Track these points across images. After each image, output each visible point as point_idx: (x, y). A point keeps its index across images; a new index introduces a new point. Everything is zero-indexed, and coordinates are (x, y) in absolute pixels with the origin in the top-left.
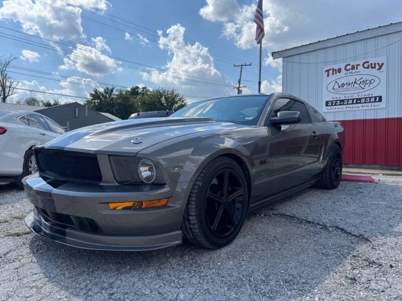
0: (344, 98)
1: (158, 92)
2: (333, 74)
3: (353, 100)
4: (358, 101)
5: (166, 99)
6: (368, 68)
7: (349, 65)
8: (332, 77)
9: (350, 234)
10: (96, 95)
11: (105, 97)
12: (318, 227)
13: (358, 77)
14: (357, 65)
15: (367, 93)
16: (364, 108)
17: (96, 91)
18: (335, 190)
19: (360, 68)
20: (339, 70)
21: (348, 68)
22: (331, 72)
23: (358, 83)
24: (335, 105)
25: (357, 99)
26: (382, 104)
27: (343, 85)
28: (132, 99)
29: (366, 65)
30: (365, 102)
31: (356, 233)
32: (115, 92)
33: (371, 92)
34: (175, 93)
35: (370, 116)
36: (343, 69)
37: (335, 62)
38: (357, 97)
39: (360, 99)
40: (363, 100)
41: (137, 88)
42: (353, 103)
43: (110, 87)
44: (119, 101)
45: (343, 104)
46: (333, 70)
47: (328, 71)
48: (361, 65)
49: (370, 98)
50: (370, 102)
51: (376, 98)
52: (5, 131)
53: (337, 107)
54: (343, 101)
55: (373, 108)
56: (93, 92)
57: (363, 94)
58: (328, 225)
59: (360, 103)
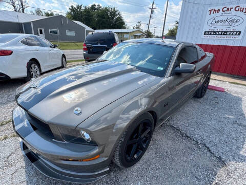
0: (217, 31)
1: (106, 8)
2: (214, 13)
3: (222, 32)
4: (225, 33)
5: (110, 13)
6: (238, 11)
7: (226, 7)
8: (213, 15)
9: (213, 154)
10: (72, 9)
11: (77, 11)
12: (193, 142)
13: (229, 17)
14: (231, 8)
15: (232, 28)
16: (228, 38)
17: (72, 7)
18: (202, 99)
19: (233, 10)
20: (218, 11)
21: (225, 9)
22: (212, 11)
23: (228, 21)
24: (210, 34)
25: (225, 32)
26: (240, 37)
27: (218, 21)
28: (92, 12)
29: (237, 9)
30: (229, 35)
31: (216, 155)
32: (83, 8)
33: (235, 28)
34: (116, 10)
35: (230, 44)
36: (221, 10)
37: (217, 4)
38: (225, 31)
39: (227, 32)
40: (228, 33)
41: (95, 5)
42: (221, 35)
43: (80, 5)
44: (85, 13)
45: (215, 35)
46: (215, 10)
47: (211, 11)
48: (234, 8)
49: (233, 32)
50: (232, 35)
51: (237, 32)
52: (12, 52)
53: (211, 36)
54: (215, 32)
55: (233, 38)
56: (71, 8)
57: (230, 29)
58: (199, 142)
59: (226, 35)
